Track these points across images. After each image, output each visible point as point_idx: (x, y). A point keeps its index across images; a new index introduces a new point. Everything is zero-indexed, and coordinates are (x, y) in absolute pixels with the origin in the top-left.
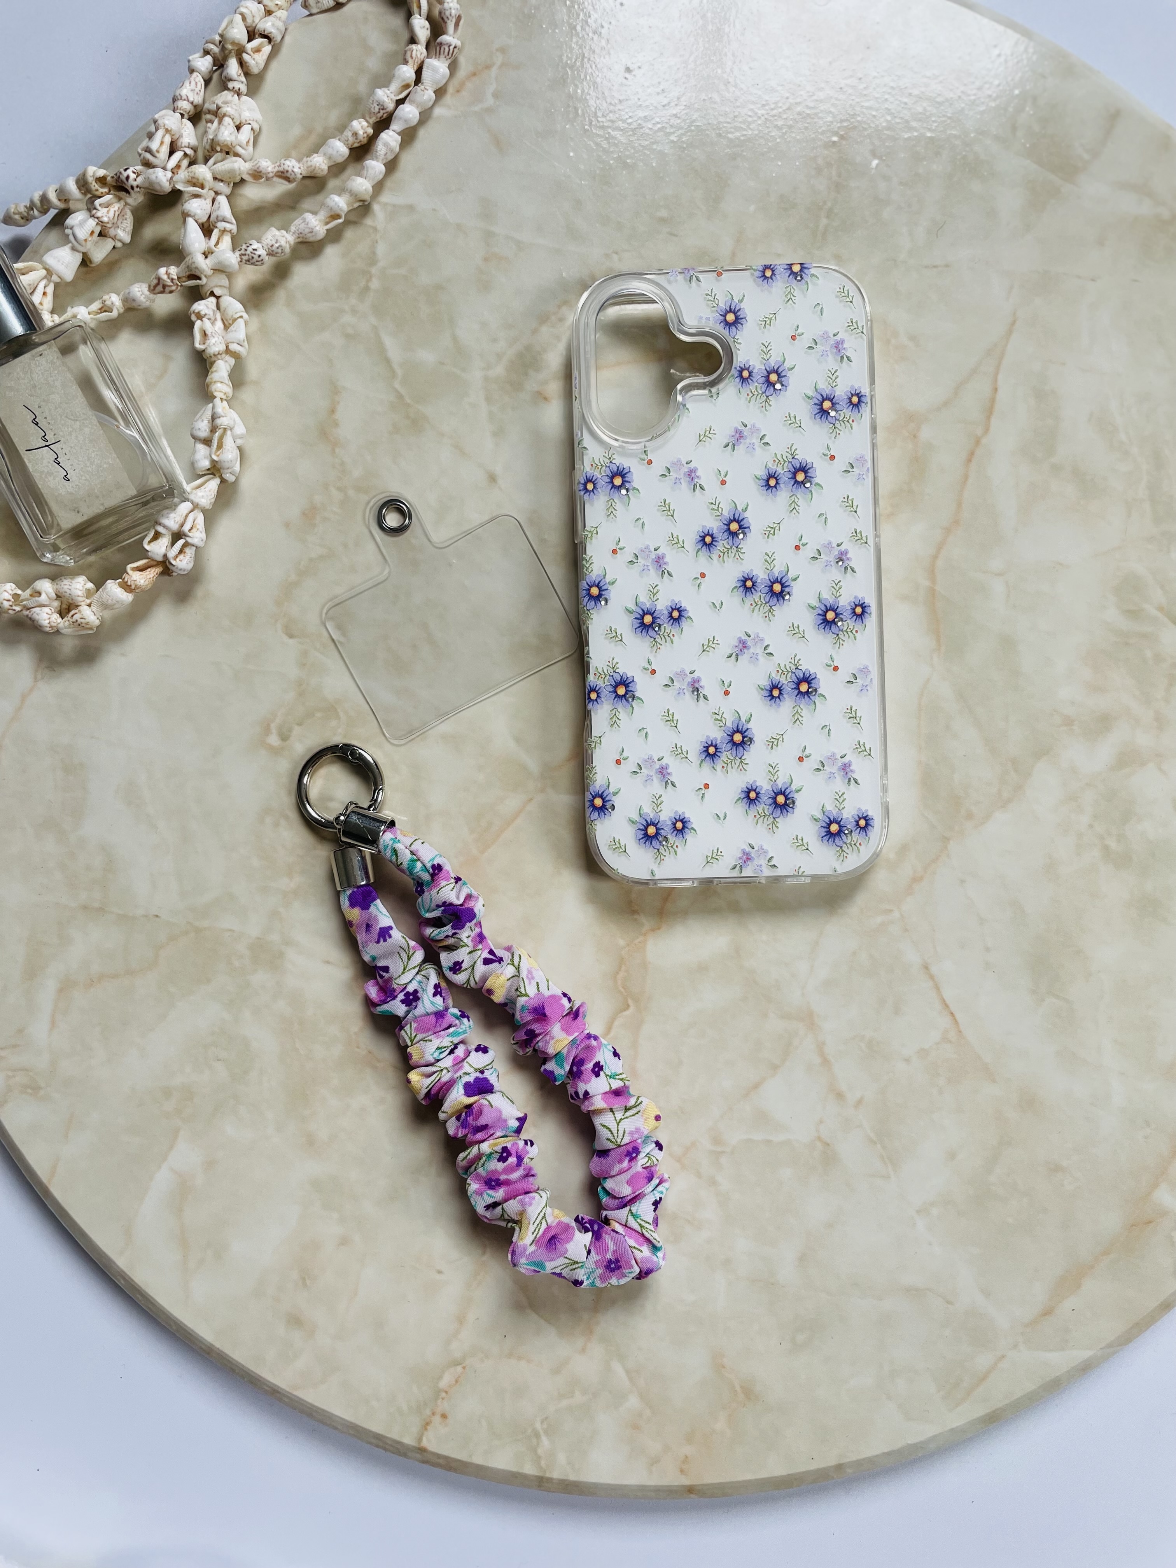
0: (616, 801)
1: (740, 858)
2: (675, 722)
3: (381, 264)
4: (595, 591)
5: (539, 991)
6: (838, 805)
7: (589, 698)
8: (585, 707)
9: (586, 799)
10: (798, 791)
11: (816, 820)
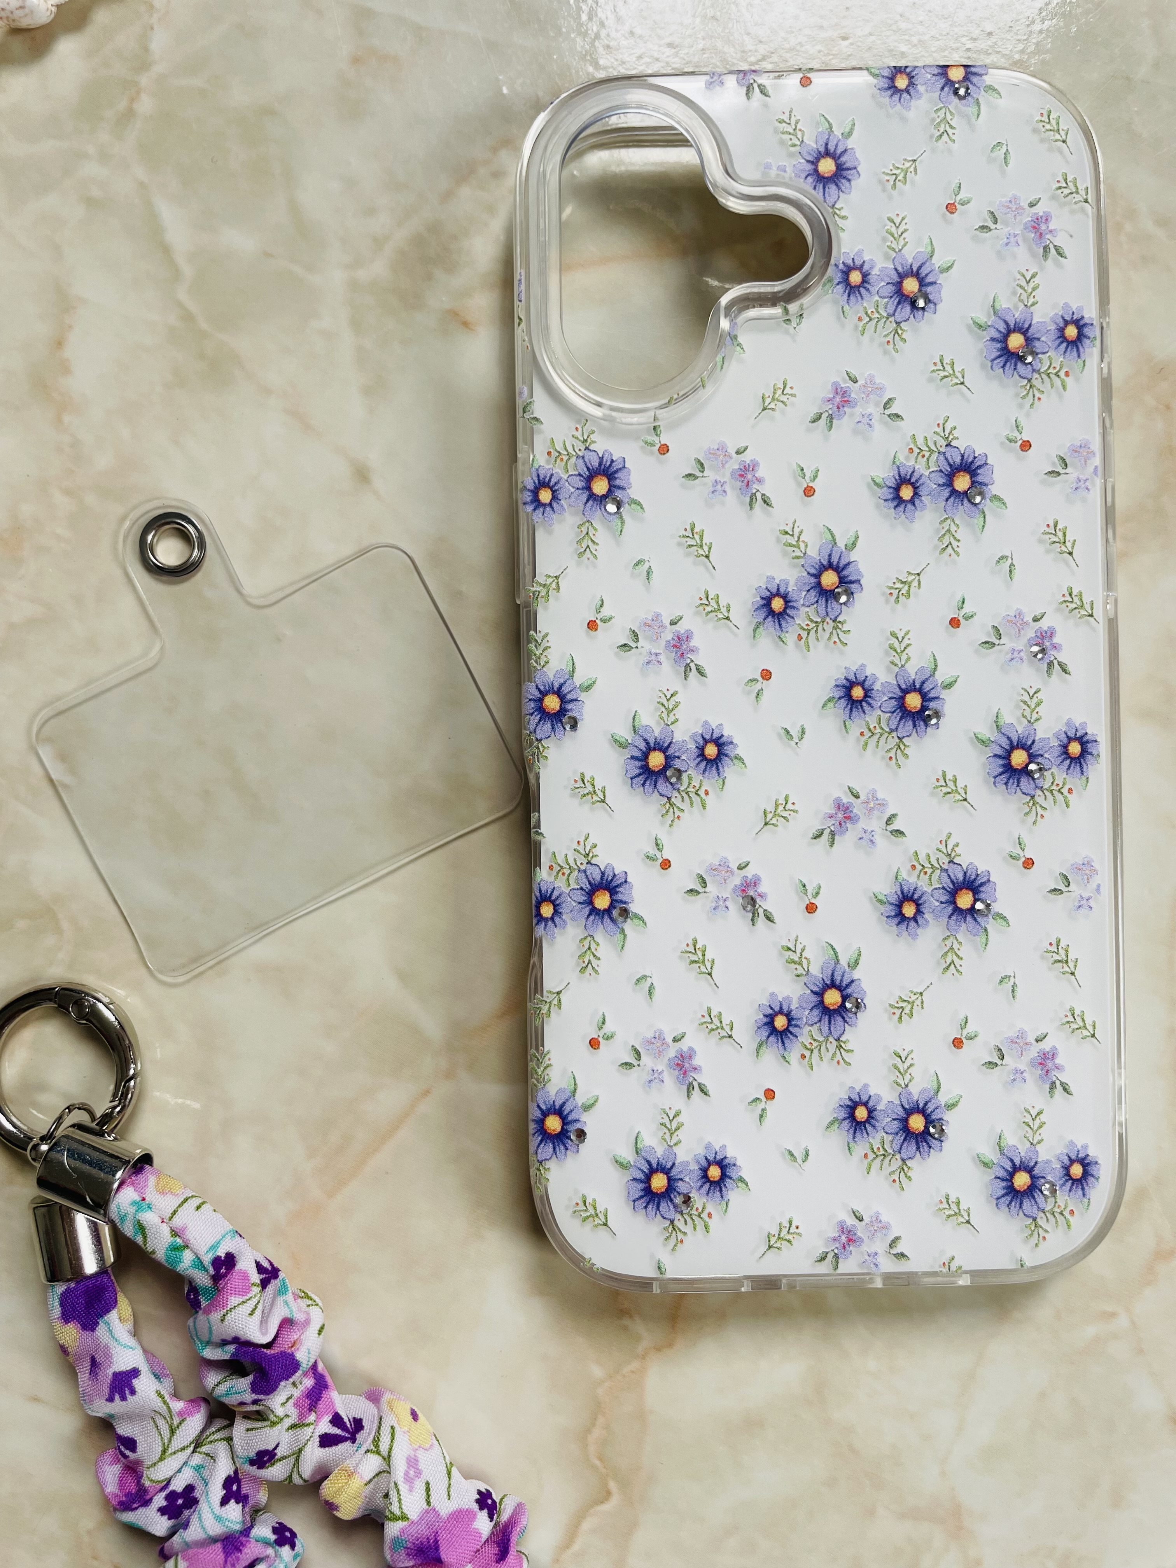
0: (589, 1122)
1: (835, 1240)
2: (709, 965)
3: (159, 69)
4: (552, 703)
5: (429, 1503)
6: (1030, 1134)
7: (538, 914)
8: (531, 931)
9: (531, 1117)
10: (950, 1107)
11: (985, 1164)
